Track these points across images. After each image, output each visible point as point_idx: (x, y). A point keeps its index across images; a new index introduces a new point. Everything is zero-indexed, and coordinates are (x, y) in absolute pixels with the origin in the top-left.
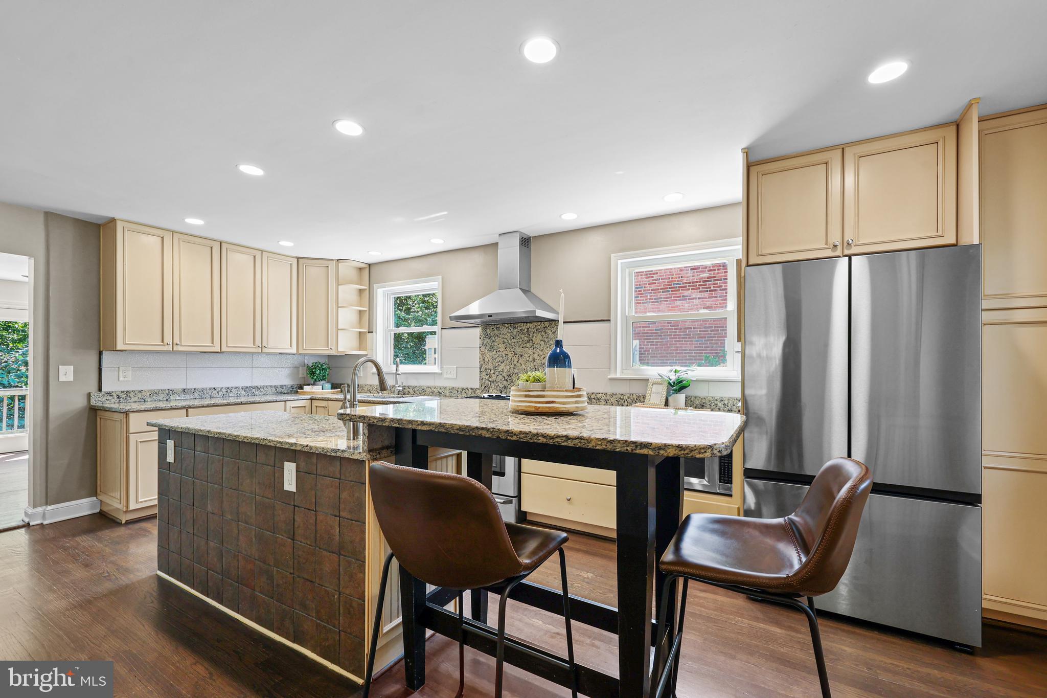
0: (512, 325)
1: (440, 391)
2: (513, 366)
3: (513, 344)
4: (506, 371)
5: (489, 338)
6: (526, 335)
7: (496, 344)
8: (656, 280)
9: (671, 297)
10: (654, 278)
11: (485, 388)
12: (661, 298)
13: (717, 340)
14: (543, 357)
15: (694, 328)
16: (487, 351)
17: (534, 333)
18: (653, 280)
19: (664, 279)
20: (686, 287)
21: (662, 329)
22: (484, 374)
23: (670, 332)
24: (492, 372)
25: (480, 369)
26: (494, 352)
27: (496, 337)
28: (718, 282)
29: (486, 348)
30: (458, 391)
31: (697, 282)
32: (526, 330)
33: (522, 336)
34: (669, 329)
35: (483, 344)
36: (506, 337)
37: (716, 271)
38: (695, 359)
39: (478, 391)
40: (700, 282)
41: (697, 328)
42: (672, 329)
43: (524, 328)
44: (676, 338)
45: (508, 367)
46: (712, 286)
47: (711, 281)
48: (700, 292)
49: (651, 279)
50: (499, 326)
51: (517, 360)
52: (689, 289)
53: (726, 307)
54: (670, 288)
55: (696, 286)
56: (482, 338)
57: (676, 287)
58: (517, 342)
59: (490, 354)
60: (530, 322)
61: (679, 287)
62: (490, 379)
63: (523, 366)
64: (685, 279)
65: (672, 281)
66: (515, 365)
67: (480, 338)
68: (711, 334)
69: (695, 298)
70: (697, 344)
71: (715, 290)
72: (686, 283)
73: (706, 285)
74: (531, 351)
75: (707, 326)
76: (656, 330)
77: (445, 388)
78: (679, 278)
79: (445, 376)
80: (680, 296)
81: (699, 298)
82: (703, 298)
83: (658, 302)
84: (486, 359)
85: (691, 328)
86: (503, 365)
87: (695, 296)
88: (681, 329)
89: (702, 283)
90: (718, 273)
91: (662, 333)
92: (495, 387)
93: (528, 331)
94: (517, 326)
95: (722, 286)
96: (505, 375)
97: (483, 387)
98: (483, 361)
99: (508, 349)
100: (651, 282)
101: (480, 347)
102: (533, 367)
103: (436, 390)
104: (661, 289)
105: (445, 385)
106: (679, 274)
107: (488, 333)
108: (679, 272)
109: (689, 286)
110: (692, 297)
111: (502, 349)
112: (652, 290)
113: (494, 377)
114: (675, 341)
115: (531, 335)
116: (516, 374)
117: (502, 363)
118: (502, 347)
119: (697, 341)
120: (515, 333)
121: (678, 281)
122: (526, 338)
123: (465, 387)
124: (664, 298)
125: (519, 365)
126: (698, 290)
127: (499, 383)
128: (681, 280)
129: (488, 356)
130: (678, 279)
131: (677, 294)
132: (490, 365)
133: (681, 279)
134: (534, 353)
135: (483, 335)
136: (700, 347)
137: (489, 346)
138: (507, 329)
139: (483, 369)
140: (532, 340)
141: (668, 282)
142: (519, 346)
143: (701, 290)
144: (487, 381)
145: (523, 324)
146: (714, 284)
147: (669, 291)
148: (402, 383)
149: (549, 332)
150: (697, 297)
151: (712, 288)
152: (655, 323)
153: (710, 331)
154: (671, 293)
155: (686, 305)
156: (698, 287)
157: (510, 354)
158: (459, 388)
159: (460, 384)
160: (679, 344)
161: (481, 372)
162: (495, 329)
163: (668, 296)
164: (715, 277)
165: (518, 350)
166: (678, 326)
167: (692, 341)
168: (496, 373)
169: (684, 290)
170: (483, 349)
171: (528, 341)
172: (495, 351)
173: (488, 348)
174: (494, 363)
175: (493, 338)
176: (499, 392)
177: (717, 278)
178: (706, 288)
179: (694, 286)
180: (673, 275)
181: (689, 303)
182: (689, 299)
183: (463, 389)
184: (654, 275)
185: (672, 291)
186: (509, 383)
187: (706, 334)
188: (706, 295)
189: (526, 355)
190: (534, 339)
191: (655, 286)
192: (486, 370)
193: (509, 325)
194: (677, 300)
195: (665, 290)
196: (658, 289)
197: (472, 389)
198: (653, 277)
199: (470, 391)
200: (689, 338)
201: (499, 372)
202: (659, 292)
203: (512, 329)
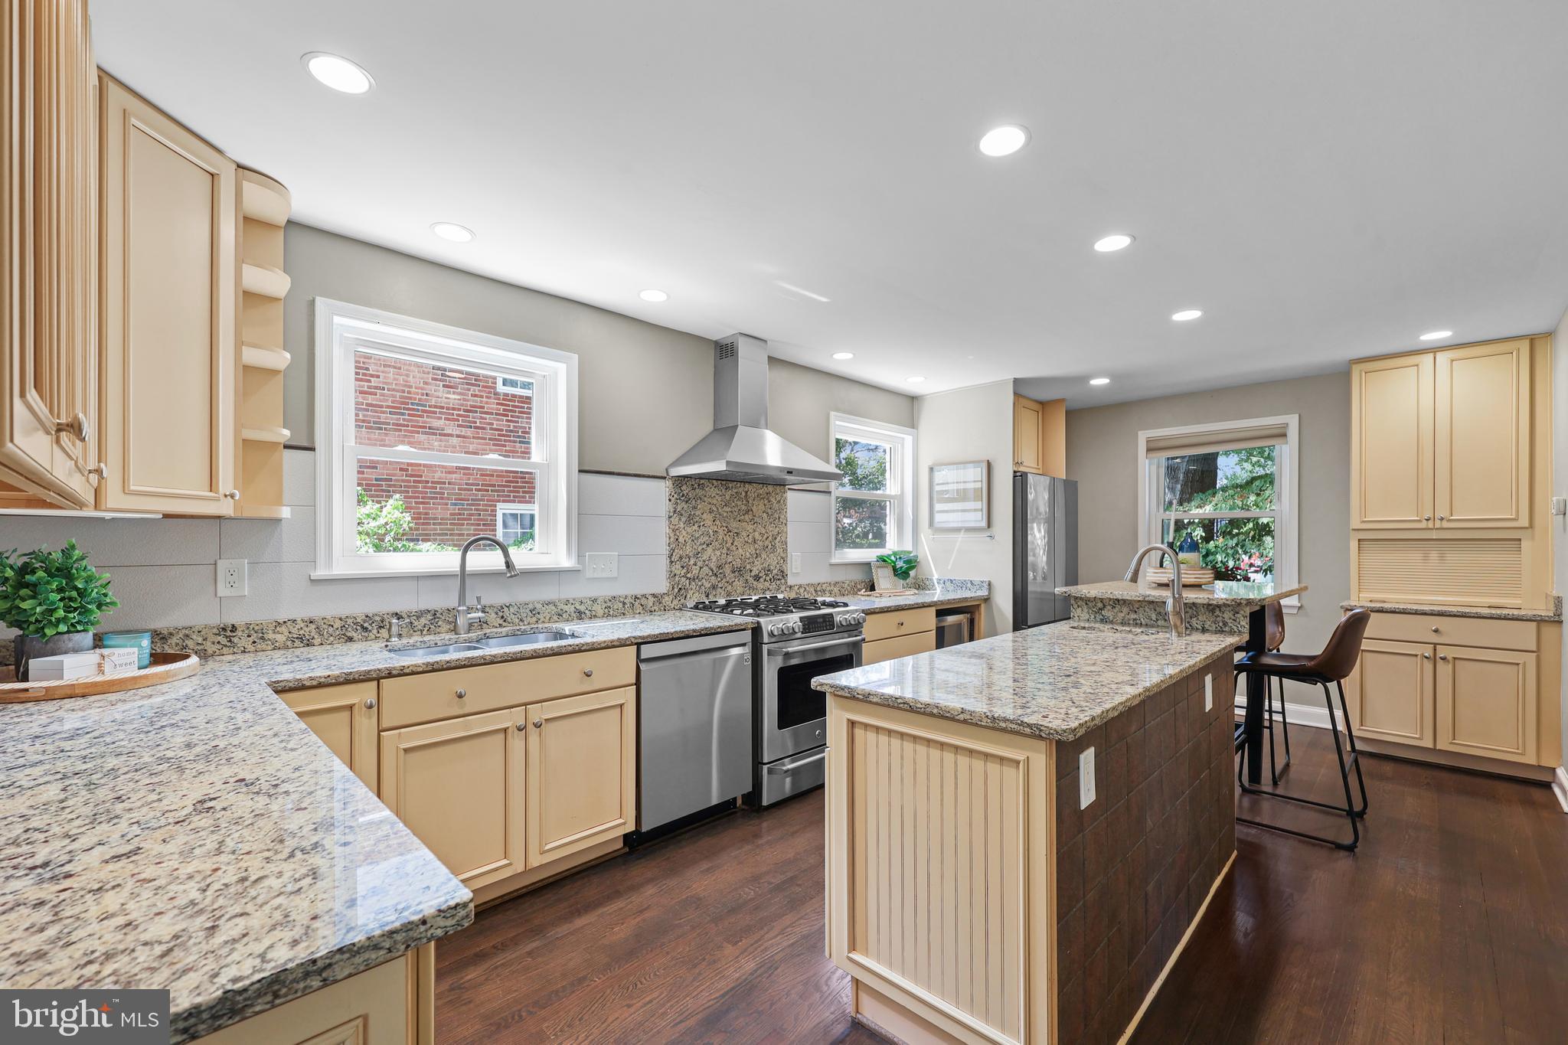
0: (724, 482)
1: (582, 608)
2: (725, 551)
3: (725, 514)
4: (714, 559)
5: (687, 502)
6: (744, 502)
7: (698, 513)
8: (376, 388)
9: (408, 426)
10: (373, 384)
11: (680, 592)
12: (389, 424)
13: (486, 505)
14: (765, 537)
15: (449, 483)
16: (682, 525)
17: (754, 500)
18: (369, 387)
19: (394, 390)
20: (435, 413)
21: (391, 480)
22: (678, 566)
23: (405, 486)
24: (692, 562)
25: (670, 557)
26: (696, 527)
27: (699, 501)
28: (488, 416)
29: (680, 519)
30: (624, 603)
31: (454, 409)
32: (744, 494)
33: (739, 503)
34: (403, 481)
35: (675, 512)
36: (715, 502)
37: (484, 399)
38: (451, 535)
39: (667, 598)
40: (459, 410)
41: (454, 484)
42: (409, 481)
43: (741, 490)
44: (418, 497)
45: (718, 553)
46: (478, 421)
47: (476, 412)
48: (459, 426)
49: (366, 384)
50: (702, 481)
51: (731, 541)
52: (440, 418)
53: (529, 458)
54: (404, 409)
55: (453, 414)
56: (673, 499)
57: (418, 410)
58: (731, 512)
59: (689, 530)
60: (750, 483)
61: (423, 411)
62: (689, 575)
63: (740, 550)
64: (434, 399)
65: (410, 398)
66: (728, 549)
67: (670, 500)
68: (476, 495)
69: (451, 435)
70: (455, 509)
71: (484, 428)
72: (436, 407)
73: (468, 416)
74: (750, 527)
75: (471, 481)
76: (376, 480)
77: (594, 601)
78: (422, 395)
79: (589, 574)
80: (425, 427)
81: (458, 436)
82: (464, 437)
83: (381, 429)
84: (681, 540)
85: (444, 483)
86: (710, 550)
87: (450, 432)
88: (427, 482)
89: (462, 413)
90: (487, 403)
91: (390, 486)
92: (698, 589)
93: (746, 496)
94: (730, 485)
95: (493, 424)
96: (713, 565)
97: (676, 590)
98: (675, 543)
99: (718, 522)
100: (366, 389)
101: (670, 517)
102: (754, 551)
103: (570, 609)
104: (388, 407)
105: (593, 594)
106: (422, 389)
107: (685, 492)
108: (422, 385)
109: (440, 413)
110: (445, 432)
111: (709, 523)
112: (367, 405)
113: (695, 570)
114: (416, 503)
115: (750, 502)
116: (729, 563)
117: (708, 545)
118: (708, 518)
119: (455, 504)
120: (728, 497)
121: (420, 400)
122: (744, 507)
123: (639, 592)
124: (394, 424)
125: (734, 549)
126: (456, 423)
127: (704, 581)
128: (427, 401)
129: (684, 533)
130: (420, 397)
131: (418, 422)
132: (688, 550)
133: (425, 397)
134: (754, 531)
135: (676, 496)
136: (460, 514)
137: (687, 515)
138: (716, 489)
139: (675, 558)
140: (752, 510)
141: (401, 397)
142: (734, 519)
143: (460, 423)
144: (683, 579)
145: (739, 484)
146: (482, 418)
147: (403, 414)
148: (479, 599)
149: (773, 500)
150: (454, 433)
151: (478, 424)
152: (376, 468)
153: (476, 490)
154: (407, 417)
155: (436, 443)
156: (455, 417)
157: (720, 531)
158: (626, 597)
159: (626, 588)
160: (424, 508)
161: (672, 562)
162: (696, 486)
163: (401, 422)
164: (483, 407)
165: (734, 525)
166: (421, 476)
167: (447, 504)
168: (700, 564)
169: (431, 417)
170: (675, 520)
171: (747, 512)
172: (696, 525)
173: (683, 519)
174: (695, 547)
175: (694, 502)
176: (703, 596)
177: (485, 410)
178: (469, 422)
179: (449, 414)
180: (411, 387)
181: (441, 441)
182: (440, 435)
183: (636, 597)
184: (372, 379)
185: (409, 415)
186: (719, 579)
187: (470, 495)
188: (469, 432)
189: (744, 534)
190: (754, 509)
191: (373, 400)
192: (681, 558)
193: (719, 482)
194: (418, 433)
195: (395, 410)
196: (382, 407)
197: (654, 595)
198: (370, 381)
199: (651, 599)
200: (442, 498)
201: (704, 561)
202: (384, 412)
203: (723, 491)
